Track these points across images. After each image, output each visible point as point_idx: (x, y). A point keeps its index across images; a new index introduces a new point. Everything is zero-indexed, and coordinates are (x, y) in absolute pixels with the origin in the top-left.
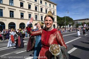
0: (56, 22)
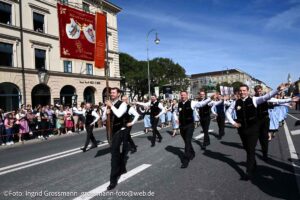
0: (114, 79)
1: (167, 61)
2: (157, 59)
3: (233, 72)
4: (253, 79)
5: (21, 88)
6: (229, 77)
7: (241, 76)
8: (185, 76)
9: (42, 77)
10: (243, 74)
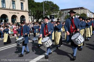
1: (50, 2)
2: (45, 1)
3: (82, 8)
4: (91, 12)
6: (79, 11)
7: (85, 11)
8: (59, 11)
10: (86, 9)
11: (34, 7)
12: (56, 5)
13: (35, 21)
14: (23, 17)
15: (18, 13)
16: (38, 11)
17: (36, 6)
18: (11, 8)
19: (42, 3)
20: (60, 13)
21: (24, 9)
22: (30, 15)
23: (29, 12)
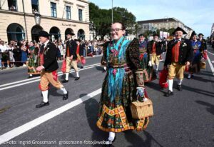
0: (86, 23)
1: (123, 10)
2: (115, 8)
3: (171, 20)
4: (185, 27)
5: (24, 27)
6: (167, 24)
8: (135, 23)
9: (37, 20)
10: (178, 22)
11: (98, 17)
12: (130, 13)
13: (98, 38)
14: (81, 32)
15: (74, 26)
16: (103, 23)
17: (101, 14)
18: (65, 17)
19: (110, 10)
20: (136, 27)
21: (84, 20)
22: (91, 29)
23: (90, 25)
